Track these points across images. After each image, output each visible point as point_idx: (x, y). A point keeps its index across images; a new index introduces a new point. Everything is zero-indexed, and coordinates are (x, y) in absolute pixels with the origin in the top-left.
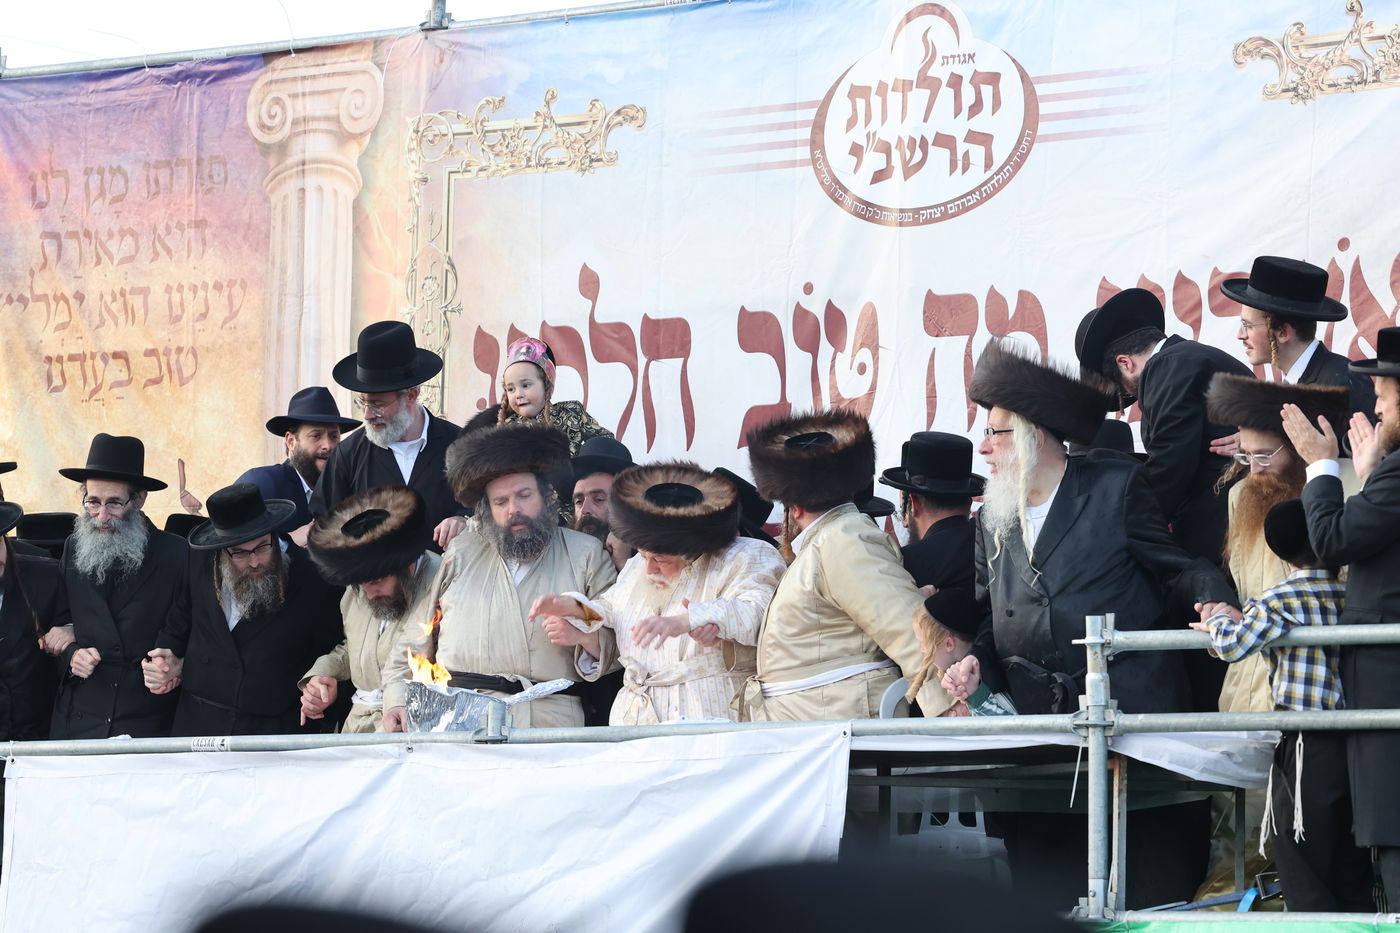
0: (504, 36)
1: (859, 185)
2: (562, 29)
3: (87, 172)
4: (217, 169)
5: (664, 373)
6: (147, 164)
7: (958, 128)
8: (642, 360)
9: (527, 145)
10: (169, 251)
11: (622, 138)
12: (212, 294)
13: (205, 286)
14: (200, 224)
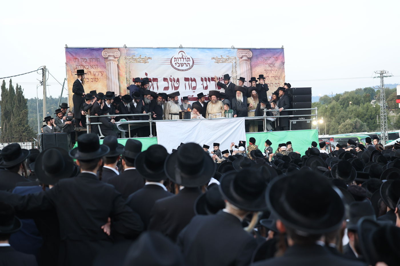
0: (134, 49)
1: (176, 67)
2: (141, 49)
3: (81, 59)
4: (98, 59)
5: (155, 83)
6: (89, 59)
7: (187, 62)
8: (152, 82)
9: (138, 60)
10: (93, 68)
11: (149, 60)
12: (99, 73)
13: (98, 72)
14: (97, 65)
